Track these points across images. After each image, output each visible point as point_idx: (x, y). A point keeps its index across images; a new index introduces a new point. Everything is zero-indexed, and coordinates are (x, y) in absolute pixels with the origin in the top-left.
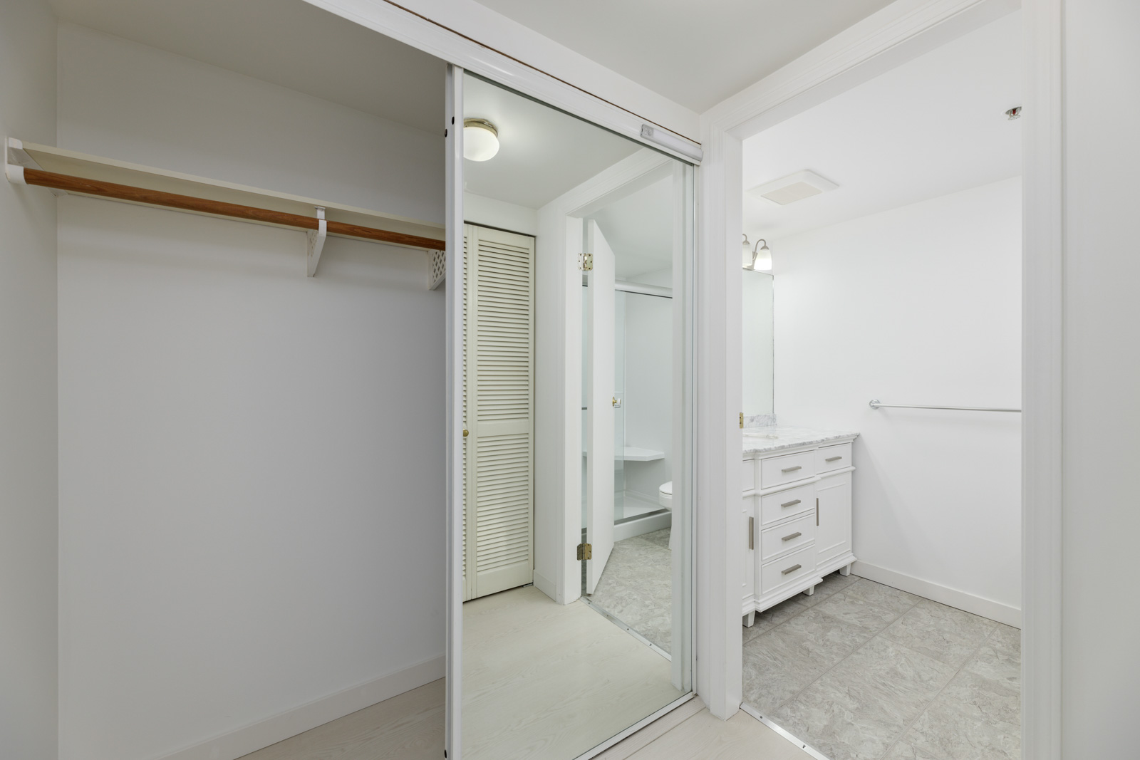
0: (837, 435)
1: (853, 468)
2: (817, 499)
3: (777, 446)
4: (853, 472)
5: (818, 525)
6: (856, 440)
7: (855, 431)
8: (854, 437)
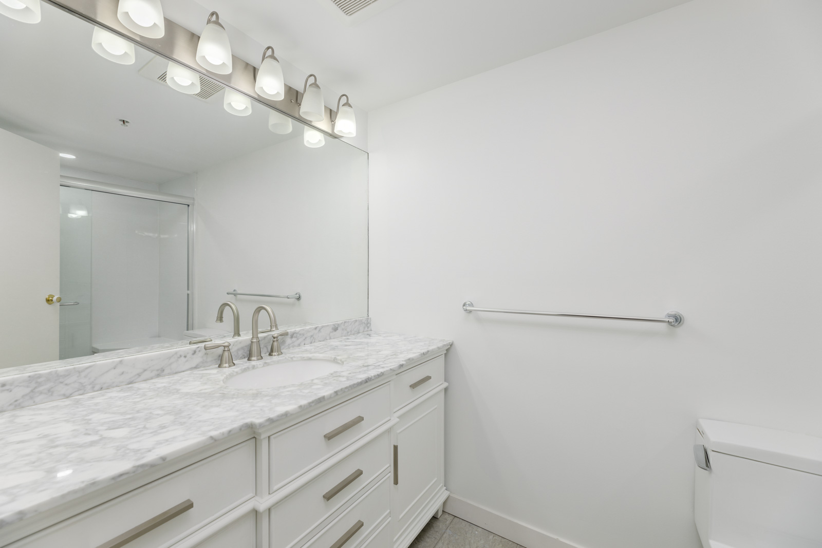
0: (424, 351)
1: (446, 385)
2: (396, 448)
3: (304, 402)
4: (446, 390)
5: (396, 482)
6: (448, 351)
7: (448, 339)
8: (447, 348)
